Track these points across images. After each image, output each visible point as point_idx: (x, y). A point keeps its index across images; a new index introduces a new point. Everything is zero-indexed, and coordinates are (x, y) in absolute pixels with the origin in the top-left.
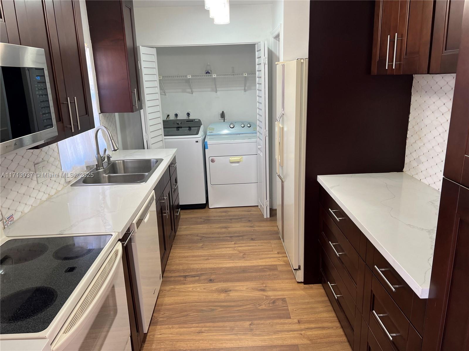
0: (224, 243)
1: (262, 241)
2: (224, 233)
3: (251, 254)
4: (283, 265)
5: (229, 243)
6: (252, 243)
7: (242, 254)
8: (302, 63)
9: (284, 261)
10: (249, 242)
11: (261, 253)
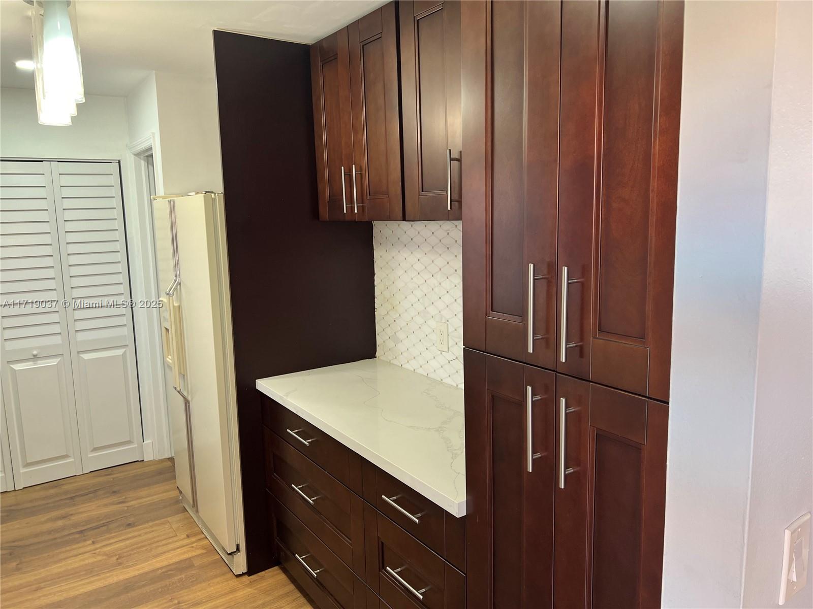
0: (68, 548)
1: (150, 524)
2: (63, 528)
3: (135, 553)
4: (203, 554)
5: (80, 545)
6: (132, 532)
7: (115, 558)
8: (214, 200)
9: (203, 547)
10: (124, 531)
11: (154, 545)
